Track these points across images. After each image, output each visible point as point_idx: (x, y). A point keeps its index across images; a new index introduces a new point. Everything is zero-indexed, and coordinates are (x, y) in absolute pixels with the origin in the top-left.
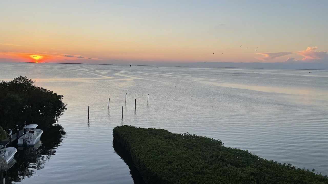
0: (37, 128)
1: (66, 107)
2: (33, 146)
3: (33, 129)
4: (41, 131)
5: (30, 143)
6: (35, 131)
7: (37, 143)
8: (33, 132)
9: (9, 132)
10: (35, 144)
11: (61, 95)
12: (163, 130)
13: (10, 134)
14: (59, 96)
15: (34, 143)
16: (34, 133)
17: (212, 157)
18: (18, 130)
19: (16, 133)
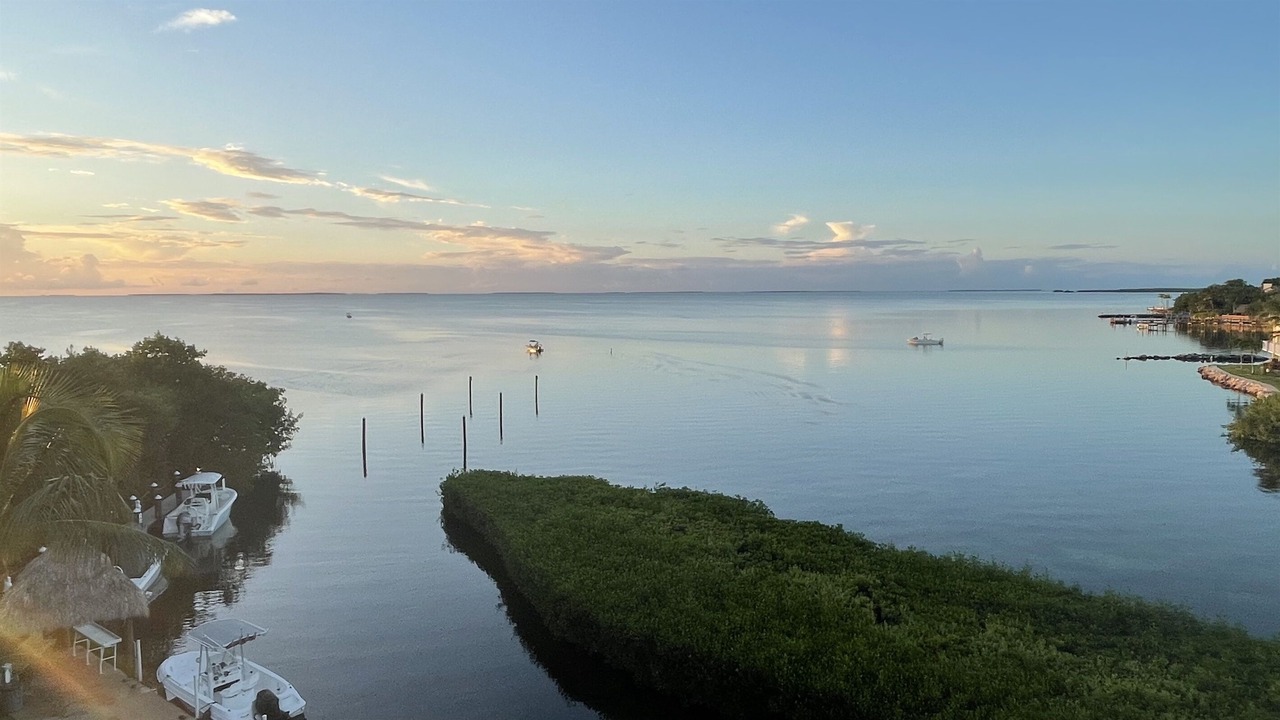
0: (219, 484)
1: (296, 425)
2: (209, 538)
3: (208, 487)
4: (232, 493)
5: (200, 530)
6: (214, 493)
7: (221, 528)
8: (208, 496)
9: (132, 505)
10: (216, 532)
11: (277, 387)
12: (590, 480)
13: (137, 510)
14: (272, 390)
15: (212, 529)
16: (210, 499)
17: (742, 550)
18: (159, 497)
19: (153, 508)
